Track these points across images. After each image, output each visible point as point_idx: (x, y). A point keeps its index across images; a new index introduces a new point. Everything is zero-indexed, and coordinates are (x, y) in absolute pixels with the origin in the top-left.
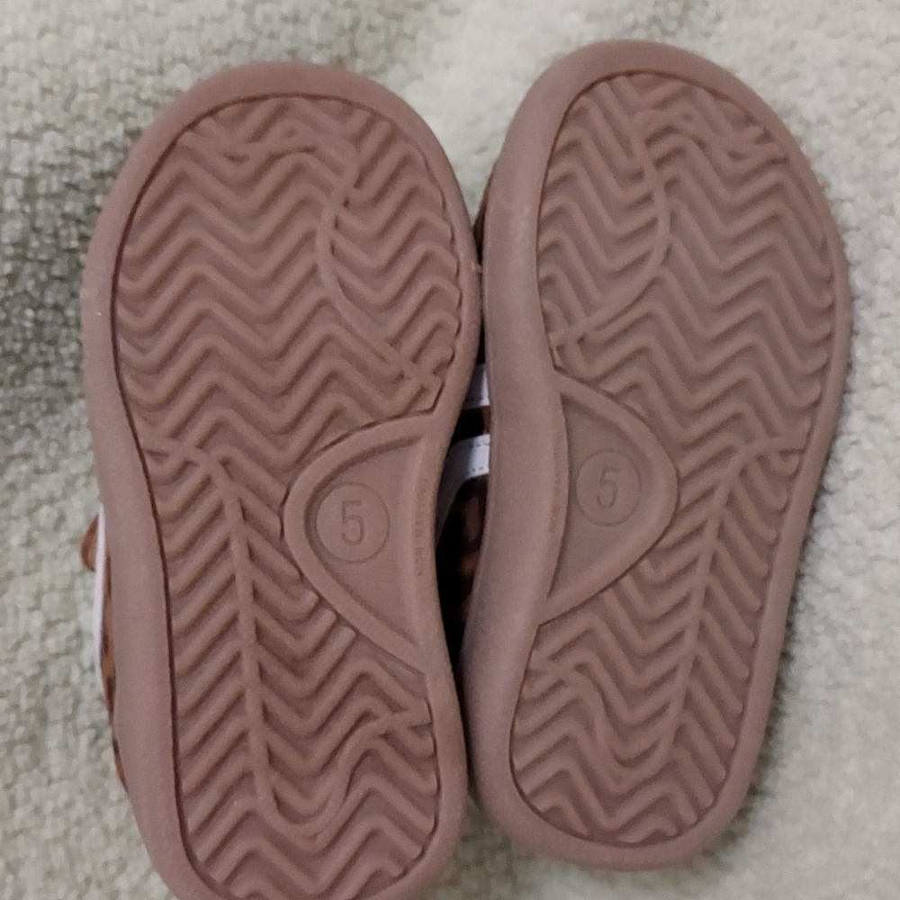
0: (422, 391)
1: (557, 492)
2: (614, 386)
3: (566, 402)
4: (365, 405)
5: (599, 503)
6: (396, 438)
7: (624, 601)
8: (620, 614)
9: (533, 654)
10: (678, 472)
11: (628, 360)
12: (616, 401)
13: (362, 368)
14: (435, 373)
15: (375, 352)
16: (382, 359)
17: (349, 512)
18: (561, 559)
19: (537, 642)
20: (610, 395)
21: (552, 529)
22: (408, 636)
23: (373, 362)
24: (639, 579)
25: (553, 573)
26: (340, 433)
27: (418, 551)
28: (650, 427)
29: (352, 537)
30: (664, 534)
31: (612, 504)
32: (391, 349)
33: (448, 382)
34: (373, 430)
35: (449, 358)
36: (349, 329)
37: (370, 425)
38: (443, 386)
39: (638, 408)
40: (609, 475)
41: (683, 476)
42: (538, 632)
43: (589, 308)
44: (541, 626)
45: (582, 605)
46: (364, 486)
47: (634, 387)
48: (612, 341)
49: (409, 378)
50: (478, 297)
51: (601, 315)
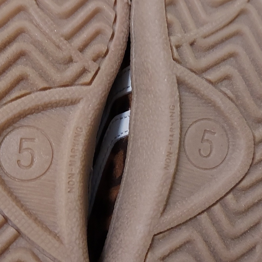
0: (84, 71)
1: (171, 142)
2: (213, 75)
3: (180, 83)
4: (43, 75)
5: (200, 154)
6: (62, 98)
7: (215, 222)
8: (212, 231)
9: (149, 255)
10: (254, 137)
11: (223, 60)
12: (214, 86)
13: (43, 51)
14: (95, 60)
15: (54, 43)
16: (58, 47)
17: (25, 145)
18: (171, 189)
19: (151, 247)
20: (210, 82)
21: (167, 167)
22: (57, 237)
23: (51, 48)
24: (225, 207)
25: (166, 199)
26: (23, 92)
27: (71, 175)
28: (236, 105)
29: (25, 162)
30: (244, 178)
31: (209, 155)
32: (65, 42)
33: (102, 67)
34: (47, 92)
35: (104, 52)
36: (37, 26)
37: (45, 89)
38: (99, 68)
39: (228, 92)
40: (207, 136)
41: (257, 140)
42: (153, 240)
43: (199, 23)
44: (155, 235)
45: (185, 223)
46: (38, 129)
47: (227, 78)
48: (213, 47)
49: (76, 62)
50: (127, 18)
51: (206, 29)
